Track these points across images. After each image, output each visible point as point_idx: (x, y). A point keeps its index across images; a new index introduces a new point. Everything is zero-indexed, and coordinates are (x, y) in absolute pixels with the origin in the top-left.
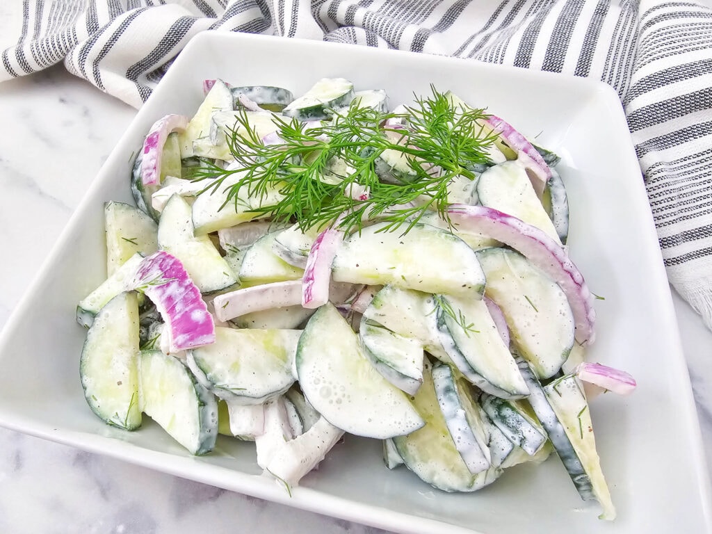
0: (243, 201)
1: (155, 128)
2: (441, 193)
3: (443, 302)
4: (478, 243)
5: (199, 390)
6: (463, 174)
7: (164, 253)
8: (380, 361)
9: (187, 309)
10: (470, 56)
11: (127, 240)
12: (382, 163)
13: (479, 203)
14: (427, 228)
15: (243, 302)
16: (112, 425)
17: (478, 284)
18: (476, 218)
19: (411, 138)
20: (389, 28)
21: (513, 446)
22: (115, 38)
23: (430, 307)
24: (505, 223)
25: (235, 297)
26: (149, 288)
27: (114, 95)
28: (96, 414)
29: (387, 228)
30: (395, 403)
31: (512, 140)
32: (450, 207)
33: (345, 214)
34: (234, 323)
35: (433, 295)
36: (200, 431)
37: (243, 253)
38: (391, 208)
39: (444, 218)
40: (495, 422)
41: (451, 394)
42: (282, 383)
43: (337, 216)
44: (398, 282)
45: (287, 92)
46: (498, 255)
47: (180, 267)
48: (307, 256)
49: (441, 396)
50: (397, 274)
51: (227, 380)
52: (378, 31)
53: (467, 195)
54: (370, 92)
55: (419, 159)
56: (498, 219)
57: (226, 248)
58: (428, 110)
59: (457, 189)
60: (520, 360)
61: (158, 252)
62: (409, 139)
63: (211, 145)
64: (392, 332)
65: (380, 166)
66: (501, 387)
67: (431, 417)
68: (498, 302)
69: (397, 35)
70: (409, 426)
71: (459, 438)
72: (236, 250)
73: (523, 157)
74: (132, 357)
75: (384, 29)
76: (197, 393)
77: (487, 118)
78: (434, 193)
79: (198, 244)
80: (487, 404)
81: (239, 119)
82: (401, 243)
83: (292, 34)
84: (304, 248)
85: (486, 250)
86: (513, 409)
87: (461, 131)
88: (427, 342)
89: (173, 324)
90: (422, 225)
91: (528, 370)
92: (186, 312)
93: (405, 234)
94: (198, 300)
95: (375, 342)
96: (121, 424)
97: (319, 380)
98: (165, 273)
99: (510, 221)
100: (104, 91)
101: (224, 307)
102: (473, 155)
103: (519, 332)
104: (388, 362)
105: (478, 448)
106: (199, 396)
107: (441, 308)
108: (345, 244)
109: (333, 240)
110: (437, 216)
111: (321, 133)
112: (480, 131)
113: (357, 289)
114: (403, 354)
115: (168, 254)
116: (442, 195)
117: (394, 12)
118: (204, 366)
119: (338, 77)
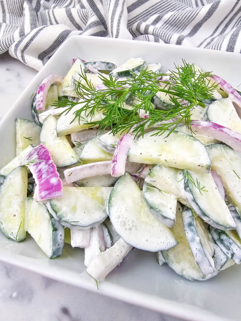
0: (84, 119)
1: (44, 81)
2: (187, 115)
3: (187, 174)
4: (207, 141)
5: (54, 222)
6: (199, 104)
7: (42, 145)
8: (152, 208)
9: (48, 177)
10: (204, 48)
11: (26, 138)
12: (157, 99)
13: (208, 120)
14: (179, 133)
15: (80, 173)
16: (9, 238)
17: (207, 165)
18: (206, 128)
19: (171, 86)
20: (165, 35)
21: (227, 258)
22: (32, 40)
23: (180, 177)
24: (221, 131)
25: (76, 170)
26: (30, 165)
27: (31, 67)
28: (2, 232)
29: (157, 134)
30: (161, 231)
31: (225, 87)
32: (192, 122)
33: (135, 126)
34: (76, 183)
35: (183, 170)
36: (53, 245)
37: (83, 145)
38: (160, 123)
39: (189, 128)
40: (217, 242)
41: (192, 227)
42: (100, 217)
43: (131, 127)
44: (163, 163)
45: (113, 65)
46: (218, 148)
47: (48, 153)
48: (115, 148)
49: (187, 228)
50: (163, 158)
51: (69, 217)
52: (160, 36)
53: (202, 115)
54: (154, 65)
55: (176, 97)
56: (218, 129)
57: (75, 143)
58: (182, 72)
59: (196, 113)
60: (230, 205)
61: (40, 144)
62: (170, 86)
63: (71, 90)
64: (160, 190)
65: (156, 101)
66: (220, 224)
67: (182, 238)
68: (219, 173)
69: (169, 38)
70: (169, 244)
71: (196, 254)
72: (80, 144)
73: (231, 96)
74: (22, 201)
75: (163, 35)
76: (52, 223)
77: (212, 77)
78: (183, 115)
79: (60, 141)
80: (213, 231)
81: (81, 76)
82: (165, 141)
83: (117, 37)
84: (114, 144)
85: (211, 145)
86: (227, 235)
87: (198, 83)
88: (179, 197)
89: (40, 185)
90: (177, 132)
91: (235, 211)
92: (48, 178)
93: (167, 136)
94: (55, 172)
95: (150, 196)
96: (14, 239)
97: (120, 216)
98: (40, 157)
99: (224, 129)
100: (27, 65)
101: (70, 175)
102: (205, 95)
103: (230, 190)
104: (156, 209)
105: (207, 261)
106: (53, 225)
107: (187, 178)
108: (135, 142)
109: (129, 140)
110: (185, 127)
111: (126, 84)
112: (208, 83)
113: (142, 166)
114: (165, 203)
115: (43, 146)
116: (188, 116)
117: (168, 28)
118: (56, 209)
119: (139, 57)
